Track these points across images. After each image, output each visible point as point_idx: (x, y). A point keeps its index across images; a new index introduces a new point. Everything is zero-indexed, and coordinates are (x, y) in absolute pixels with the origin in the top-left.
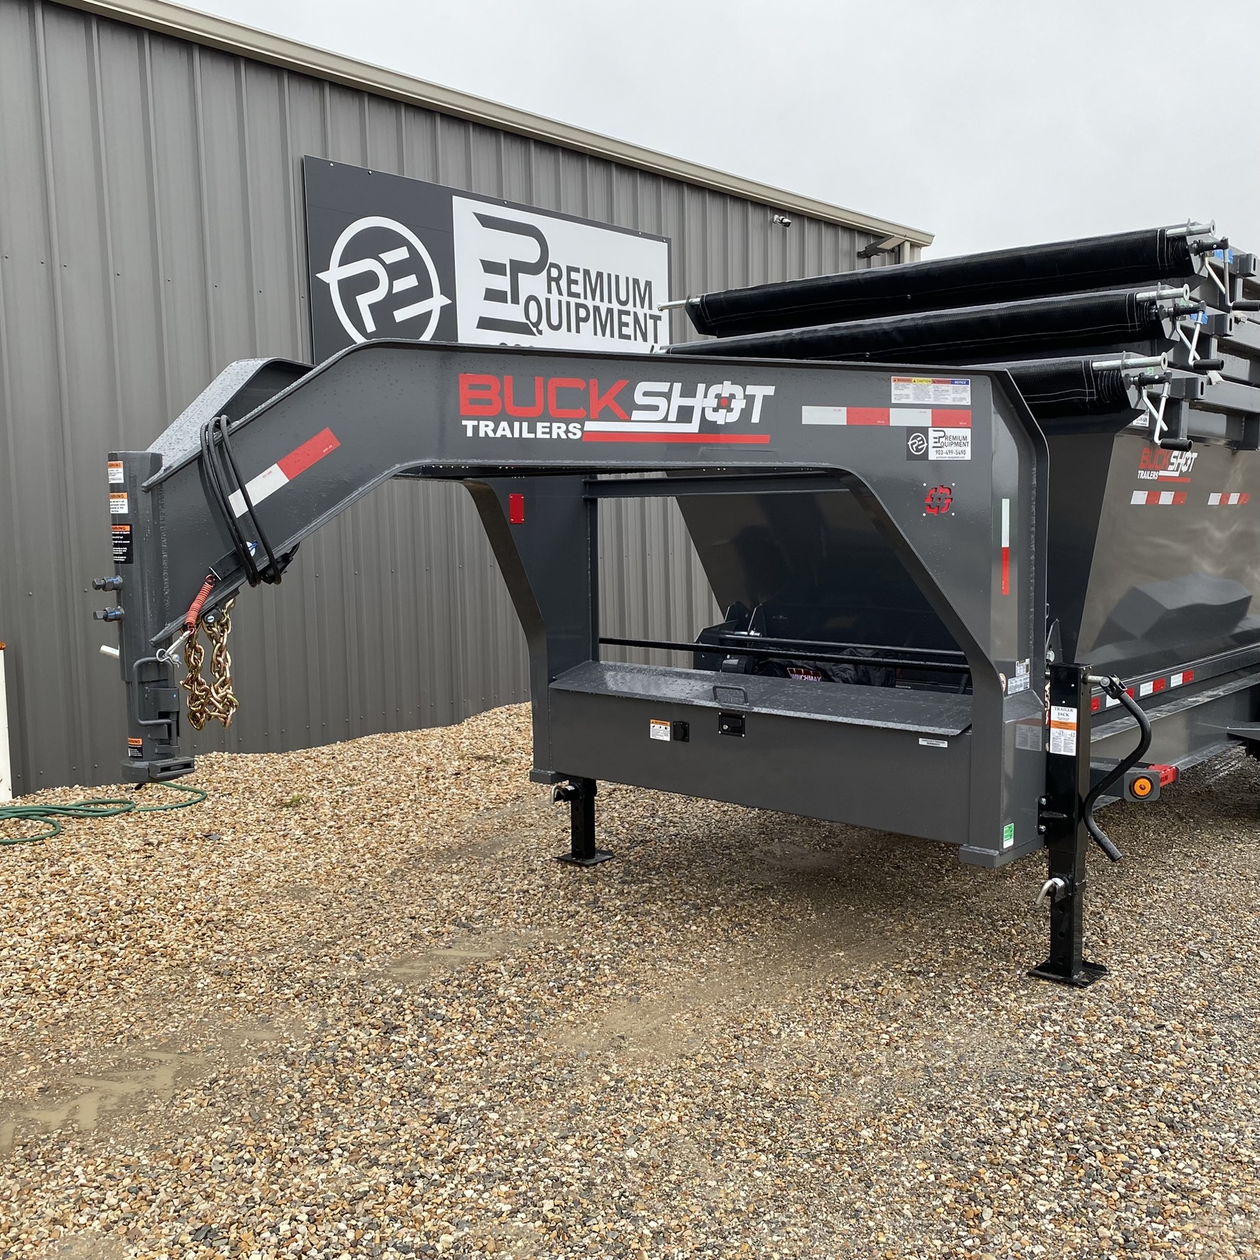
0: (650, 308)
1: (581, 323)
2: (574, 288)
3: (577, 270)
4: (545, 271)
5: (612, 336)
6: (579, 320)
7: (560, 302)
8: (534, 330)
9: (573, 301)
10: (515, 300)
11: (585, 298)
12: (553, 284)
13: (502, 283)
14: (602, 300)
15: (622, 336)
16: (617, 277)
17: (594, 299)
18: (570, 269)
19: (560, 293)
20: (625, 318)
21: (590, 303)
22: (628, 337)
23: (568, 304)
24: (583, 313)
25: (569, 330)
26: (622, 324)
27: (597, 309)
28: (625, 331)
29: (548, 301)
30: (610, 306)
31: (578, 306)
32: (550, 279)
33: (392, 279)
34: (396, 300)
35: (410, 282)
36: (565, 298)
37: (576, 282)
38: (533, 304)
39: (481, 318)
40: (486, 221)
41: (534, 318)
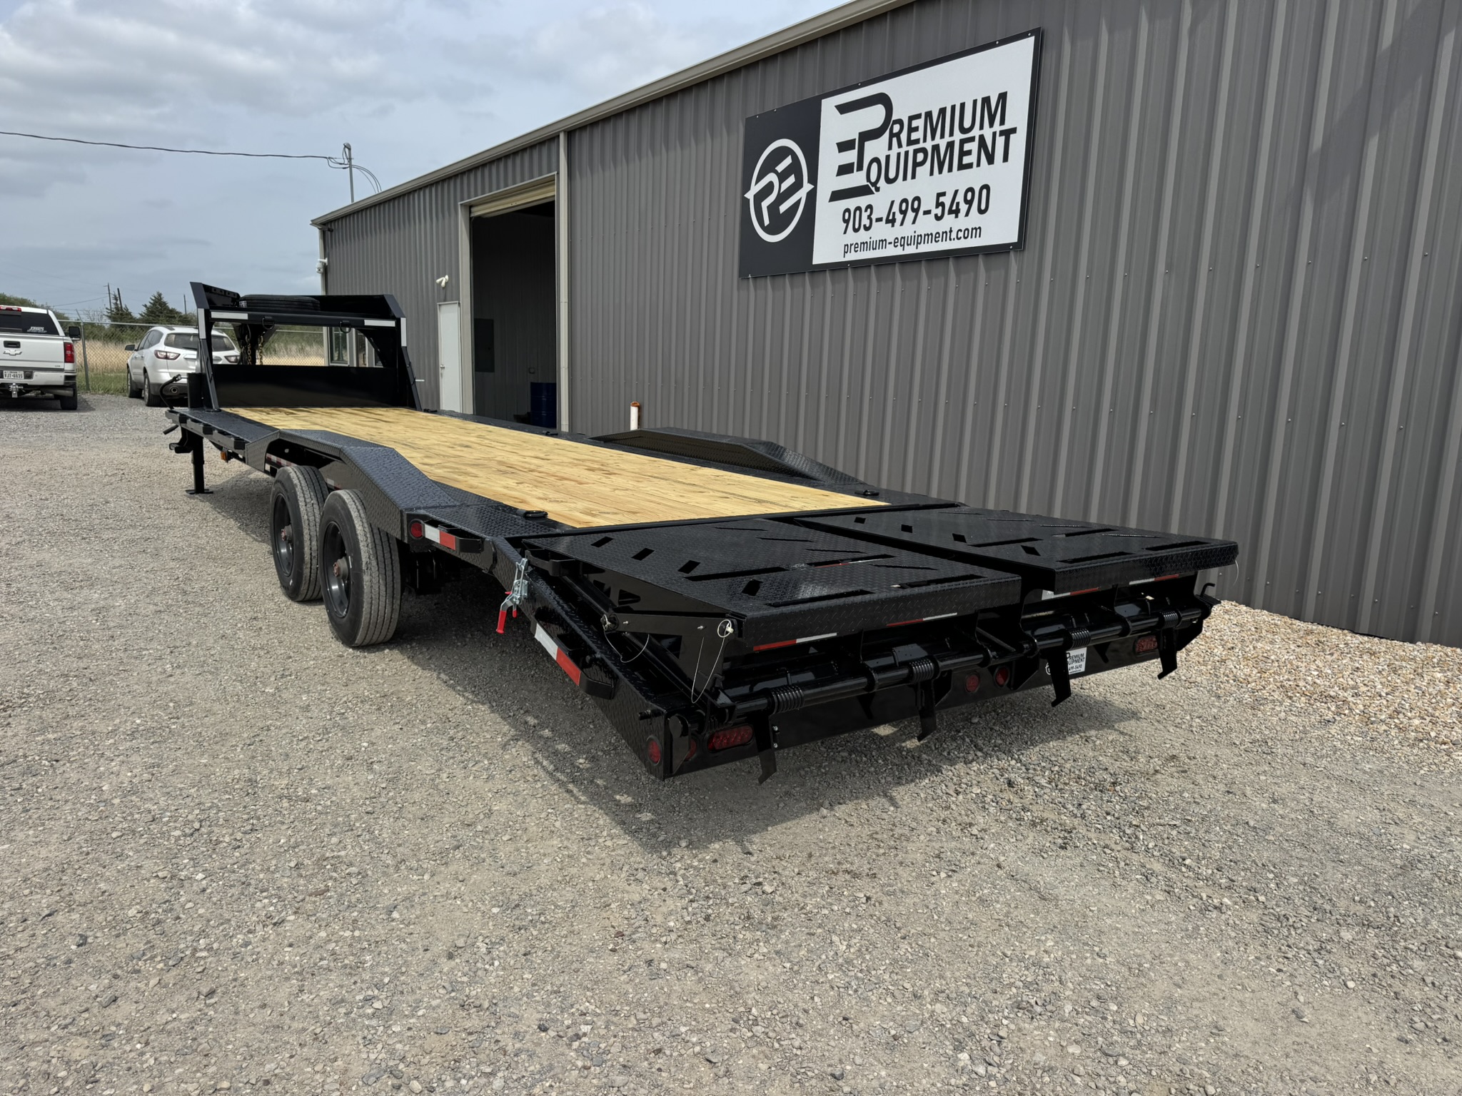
0: (1002, 122)
1: (918, 169)
2: (914, 136)
3: (918, 116)
4: (888, 131)
5: (950, 170)
6: (916, 165)
7: (899, 155)
8: (873, 189)
9: (911, 149)
10: (860, 168)
11: (925, 140)
12: (895, 140)
13: (851, 157)
14: (942, 136)
15: (962, 167)
16: (963, 105)
17: (933, 138)
18: (911, 118)
19: (900, 145)
20: (967, 147)
21: (928, 145)
22: (970, 166)
23: (907, 153)
24: (920, 157)
25: (905, 178)
26: (963, 153)
27: (936, 148)
28: (966, 160)
29: (888, 157)
30: (951, 139)
31: (916, 152)
32: (892, 135)
33: (781, 182)
34: (783, 197)
35: (791, 180)
36: (905, 148)
37: (916, 129)
38: (875, 166)
39: (833, 193)
40: (843, 109)
41: (873, 179)
